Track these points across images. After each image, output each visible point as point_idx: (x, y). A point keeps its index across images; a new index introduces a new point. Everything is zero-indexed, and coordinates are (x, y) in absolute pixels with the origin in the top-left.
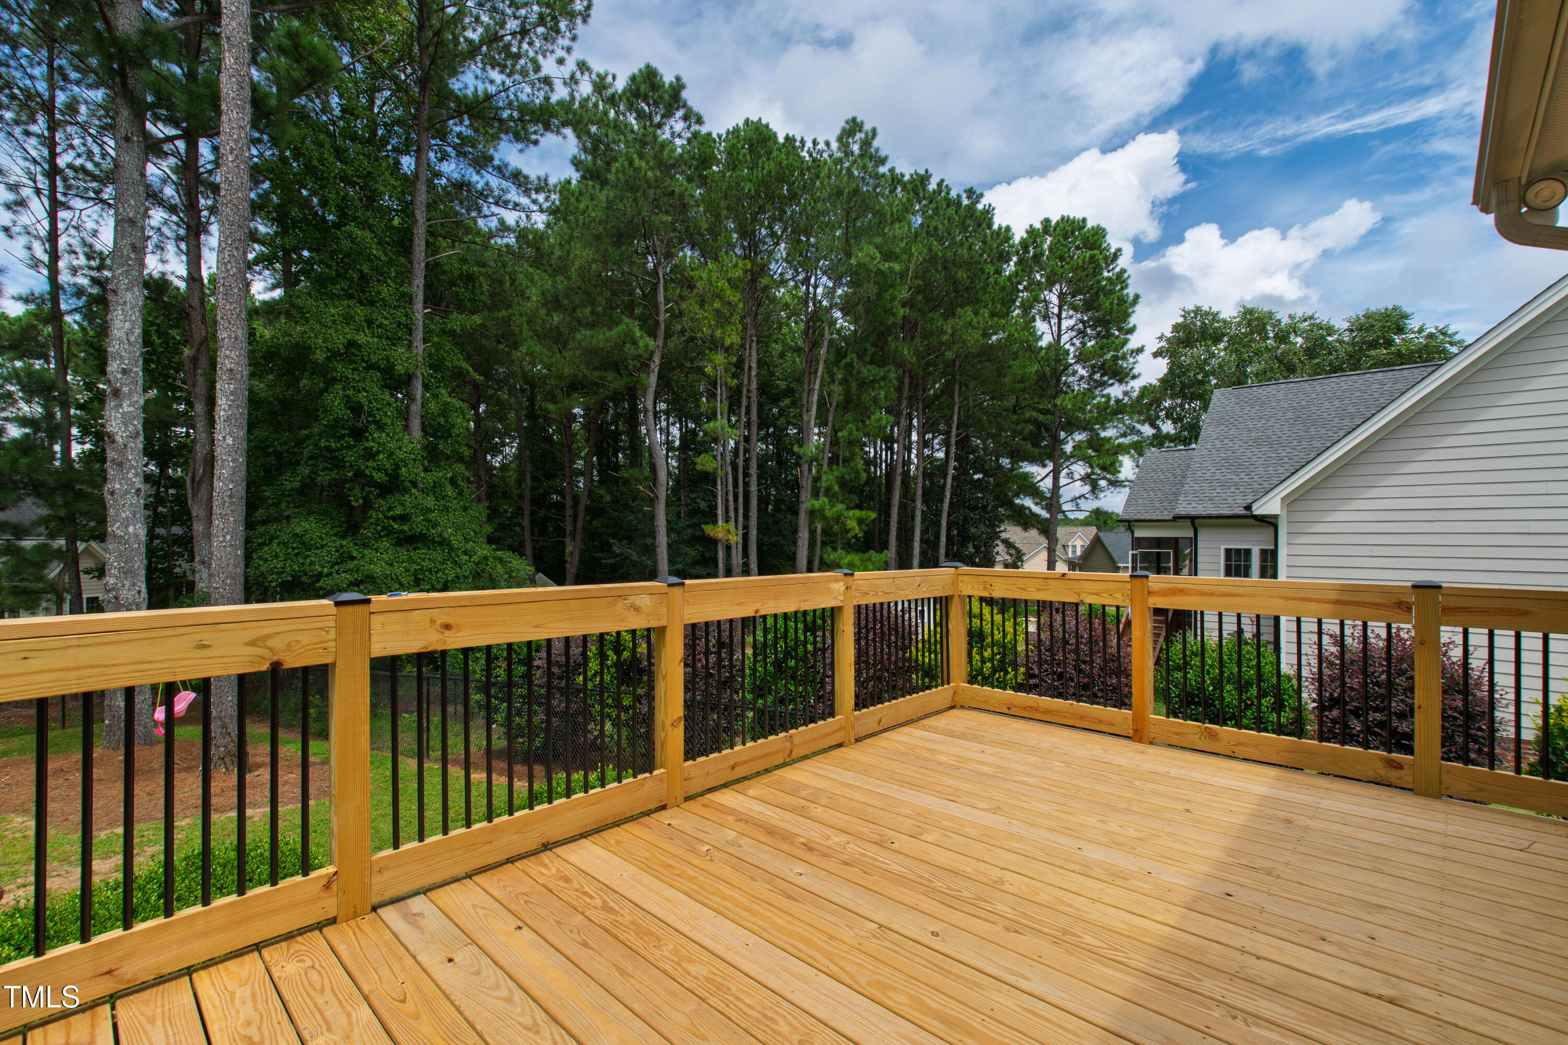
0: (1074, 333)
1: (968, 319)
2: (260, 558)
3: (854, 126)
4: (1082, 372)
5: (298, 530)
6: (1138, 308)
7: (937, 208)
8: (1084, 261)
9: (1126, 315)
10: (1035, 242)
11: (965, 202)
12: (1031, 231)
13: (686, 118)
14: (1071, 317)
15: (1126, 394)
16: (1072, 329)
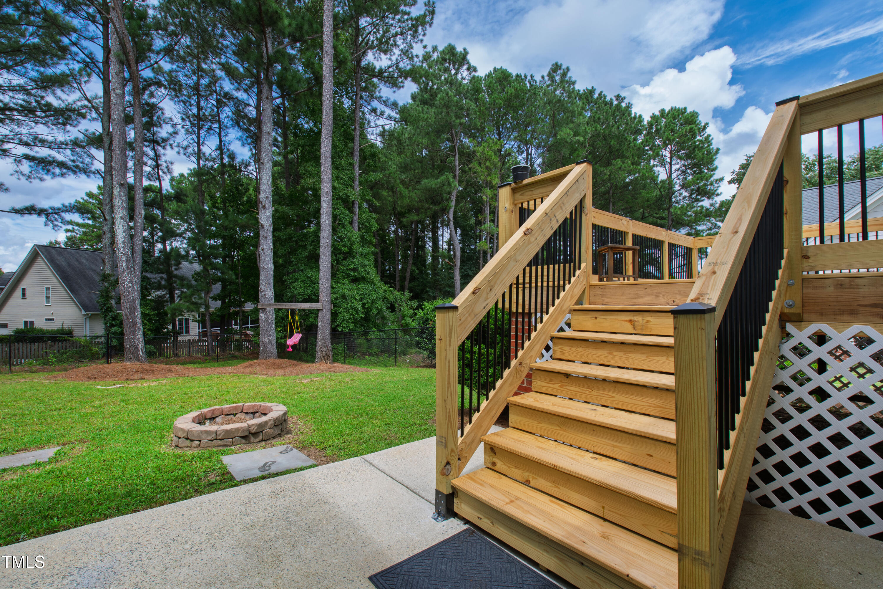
0: (679, 173)
1: (619, 166)
2: (294, 288)
3: (556, 67)
4: (686, 194)
5: (309, 275)
6: (718, 156)
7: (599, 107)
8: (686, 131)
9: (712, 161)
10: (657, 122)
11: (615, 102)
12: (654, 117)
13: (468, 69)
14: (678, 163)
15: (712, 205)
16: (677, 170)
